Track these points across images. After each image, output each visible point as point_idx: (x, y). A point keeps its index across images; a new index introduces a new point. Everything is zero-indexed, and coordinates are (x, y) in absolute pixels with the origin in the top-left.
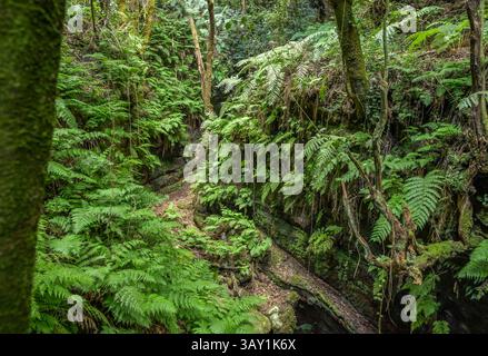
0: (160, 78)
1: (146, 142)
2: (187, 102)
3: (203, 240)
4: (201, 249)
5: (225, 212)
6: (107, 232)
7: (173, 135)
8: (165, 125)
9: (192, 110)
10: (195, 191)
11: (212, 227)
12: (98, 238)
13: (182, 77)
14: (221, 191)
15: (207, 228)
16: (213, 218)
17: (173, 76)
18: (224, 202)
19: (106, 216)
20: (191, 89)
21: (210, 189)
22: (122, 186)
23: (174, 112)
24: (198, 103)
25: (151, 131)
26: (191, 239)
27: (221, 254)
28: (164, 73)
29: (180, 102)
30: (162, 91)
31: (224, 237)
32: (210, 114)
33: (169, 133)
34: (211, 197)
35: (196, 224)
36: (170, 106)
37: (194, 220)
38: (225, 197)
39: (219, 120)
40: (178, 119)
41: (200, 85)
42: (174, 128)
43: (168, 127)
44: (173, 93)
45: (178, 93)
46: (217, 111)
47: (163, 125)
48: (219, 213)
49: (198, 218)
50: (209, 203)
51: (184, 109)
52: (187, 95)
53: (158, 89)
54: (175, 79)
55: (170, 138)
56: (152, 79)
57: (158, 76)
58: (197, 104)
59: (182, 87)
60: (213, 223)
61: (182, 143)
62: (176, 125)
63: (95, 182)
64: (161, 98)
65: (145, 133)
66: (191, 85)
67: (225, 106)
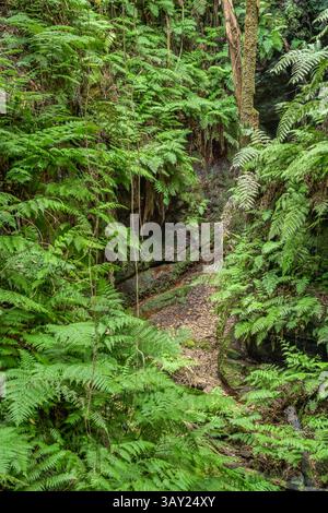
0: (132, 52)
1: (107, 198)
2: (195, 102)
3: (245, 423)
4: (238, 442)
5: (294, 359)
6: (72, 420)
7: (167, 181)
8: (147, 159)
9: (206, 122)
10: (222, 309)
11: (263, 394)
12: (55, 434)
13: (183, 45)
14: (283, 311)
15: (253, 396)
16: (265, 373)
17: (161, 45)
18: (290, 336)
19: (72, 385)
20: (202, 74)
21: (256, 306)
22: (96, 317)
23: (166, 127)
24: (217, 104)
25: (118, 173)
26: (216, 421)
27: (290, 458)
28: (142, 40)
29: (181, 104)
30: (140, 82)
31: (292, 417)
32: (254, 132)
33: (157, 176)
34: (260, 324)
35: (225, 384)
36: (157, 116)
37: (221, 376)
38: (291, 325)
39: (276, 147)
40: (175, 145)
41: (222, 62)
42: (167, 165)
43: (156, 163)
44: (164, 84)
45: (173, 83)
46: (270, 125)
47: (143, 158)
48: (278, 361)
49: (228, 371)
50: (253, 338)
51: (188, 119)
52: (194, 87)
53: (131, 77)
54: (168, 52)
55: (159, 187)
56: (119, 56)
57: (129, 46)
58: (217, 107)
59: (181, 70)
60: (266, 385)
61: (185, 197)
62: (173, 158)
63: (38, 307)
64: (138, 98)
65: (106, 177)
66: (204, 65)
67: (290, 113)
